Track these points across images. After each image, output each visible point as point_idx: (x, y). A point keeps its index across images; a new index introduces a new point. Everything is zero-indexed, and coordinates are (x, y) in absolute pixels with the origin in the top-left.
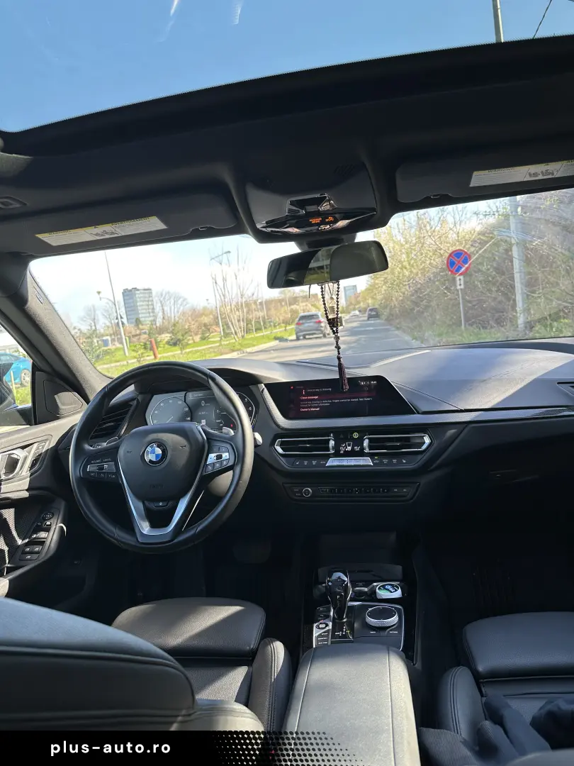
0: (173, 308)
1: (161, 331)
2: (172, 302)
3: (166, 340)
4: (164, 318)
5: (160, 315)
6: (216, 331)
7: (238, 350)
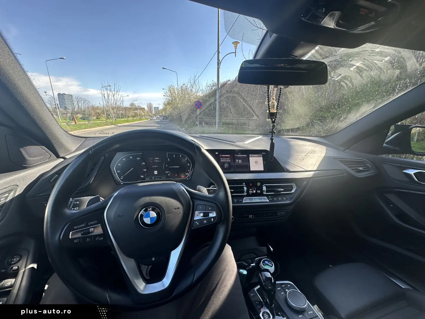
0: (83, 104)
1: (77, 113)
2: (83, 102)
3: (80, 117)
4: (78, 108)
5: (77, 106)
6: (103, 116)
7: (114, 124)
